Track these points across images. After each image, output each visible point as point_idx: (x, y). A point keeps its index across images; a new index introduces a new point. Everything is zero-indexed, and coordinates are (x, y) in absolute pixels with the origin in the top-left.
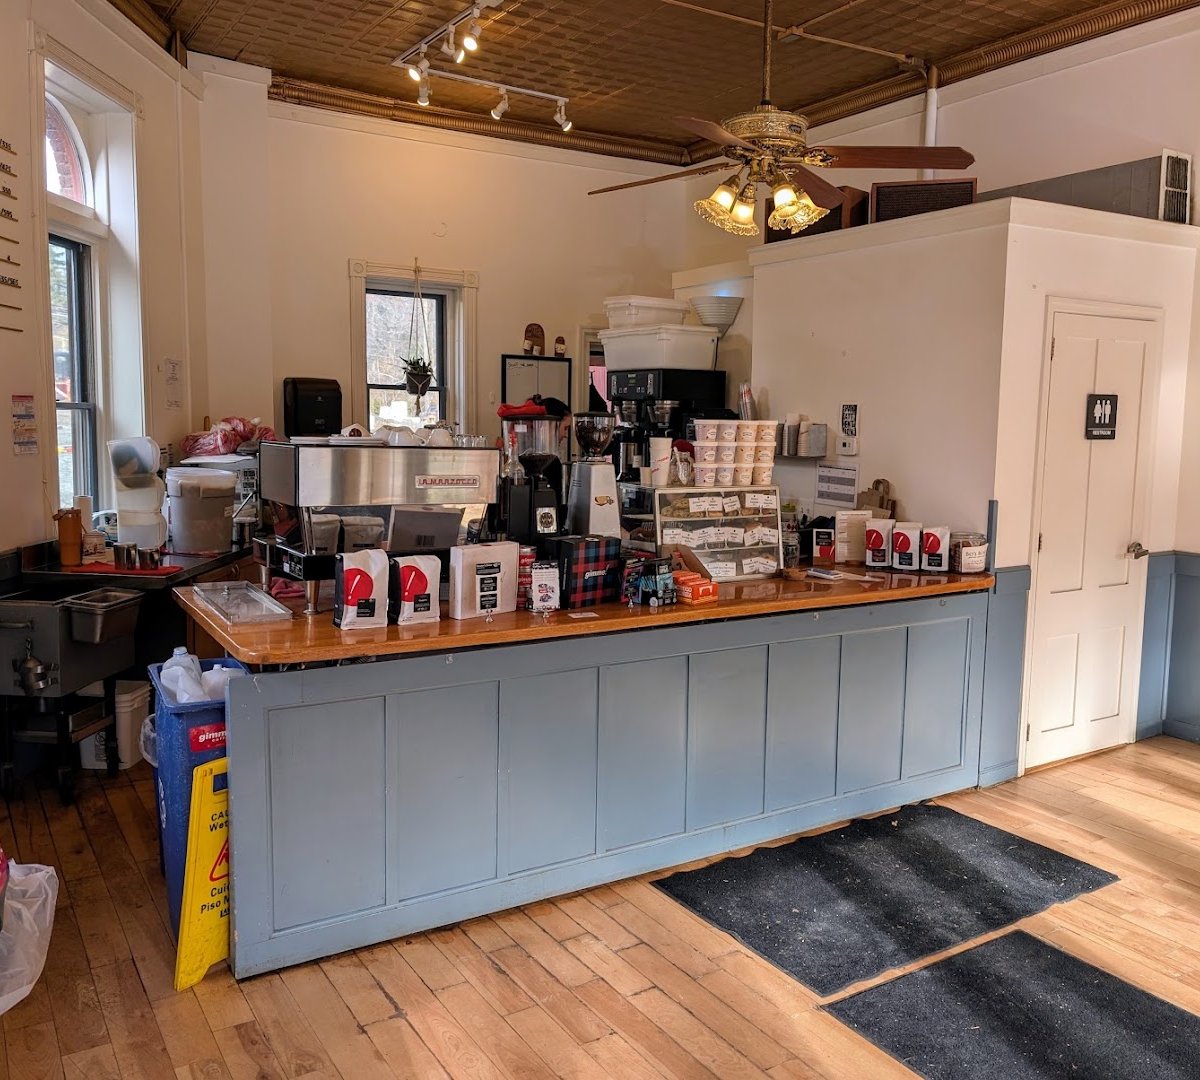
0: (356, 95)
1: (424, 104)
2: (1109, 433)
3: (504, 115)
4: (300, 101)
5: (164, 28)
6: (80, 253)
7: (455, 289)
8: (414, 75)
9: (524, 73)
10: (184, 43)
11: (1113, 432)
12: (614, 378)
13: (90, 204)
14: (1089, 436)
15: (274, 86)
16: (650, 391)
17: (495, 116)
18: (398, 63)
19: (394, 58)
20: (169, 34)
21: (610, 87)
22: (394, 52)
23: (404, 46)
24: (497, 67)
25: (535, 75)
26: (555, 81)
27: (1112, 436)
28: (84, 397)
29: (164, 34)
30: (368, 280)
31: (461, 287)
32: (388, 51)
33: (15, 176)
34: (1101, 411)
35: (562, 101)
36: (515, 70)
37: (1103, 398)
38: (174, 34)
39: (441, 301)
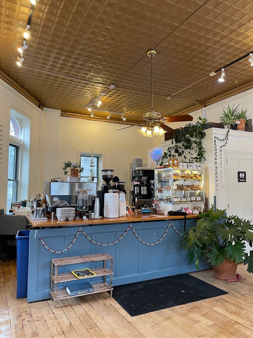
0: (79, 115)
1: (92, 116)
2: (244, 180)
3: (110, 118)
4: (67, 117)
5: (38, 103)
6: (17, 148)
7: (101, 155)
8: (89, 110)
9: (114, 109)
10: (43, 106)
11: (245, 180)
12: (133, 172)
13: (20, 138)
14: (239, 181)
15: (61, 114)
16: (141, 175)
17: (108, 118)
18: (87, 108)
19: (86, 107)
20: (39, 104)
21: (133, 111)
22: (86, 106)
23: (88, 104)
24: (108, 108)
25: (116, 109)
26: (121, 110)
27: (245, 181)
28: (16, 178)
29: (38, 104)
30: (81, 154)
31: (102, 155)
32: (85, 105)
33: (3, 132)
34: (242, 175)
35: (123, 114)
36: (111, 108)
37: (242, 172)
38: (40, 104)
39: (98, 158)
